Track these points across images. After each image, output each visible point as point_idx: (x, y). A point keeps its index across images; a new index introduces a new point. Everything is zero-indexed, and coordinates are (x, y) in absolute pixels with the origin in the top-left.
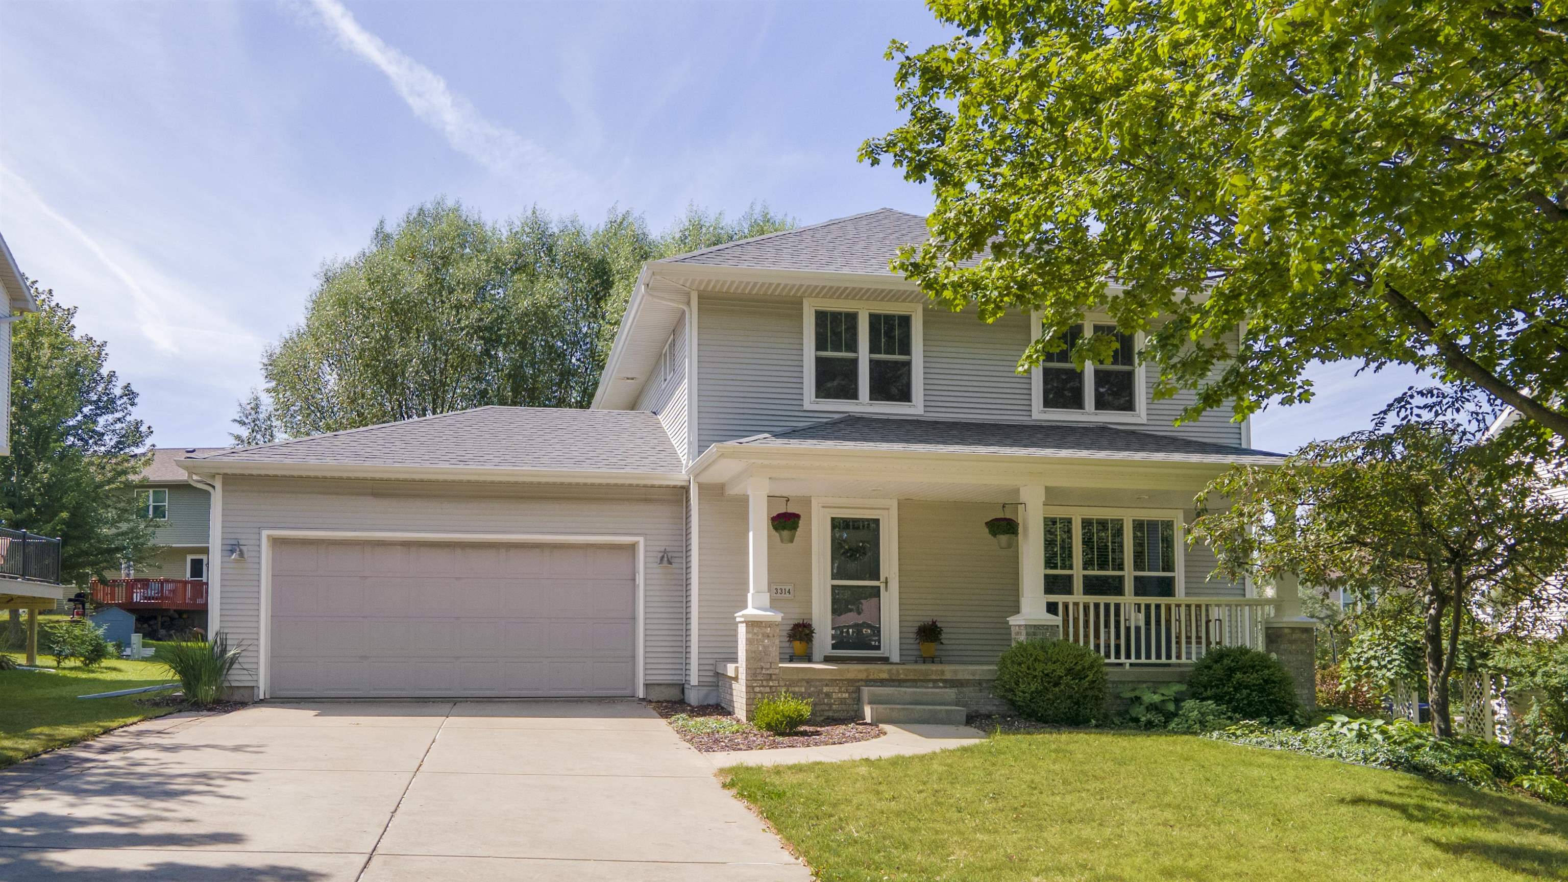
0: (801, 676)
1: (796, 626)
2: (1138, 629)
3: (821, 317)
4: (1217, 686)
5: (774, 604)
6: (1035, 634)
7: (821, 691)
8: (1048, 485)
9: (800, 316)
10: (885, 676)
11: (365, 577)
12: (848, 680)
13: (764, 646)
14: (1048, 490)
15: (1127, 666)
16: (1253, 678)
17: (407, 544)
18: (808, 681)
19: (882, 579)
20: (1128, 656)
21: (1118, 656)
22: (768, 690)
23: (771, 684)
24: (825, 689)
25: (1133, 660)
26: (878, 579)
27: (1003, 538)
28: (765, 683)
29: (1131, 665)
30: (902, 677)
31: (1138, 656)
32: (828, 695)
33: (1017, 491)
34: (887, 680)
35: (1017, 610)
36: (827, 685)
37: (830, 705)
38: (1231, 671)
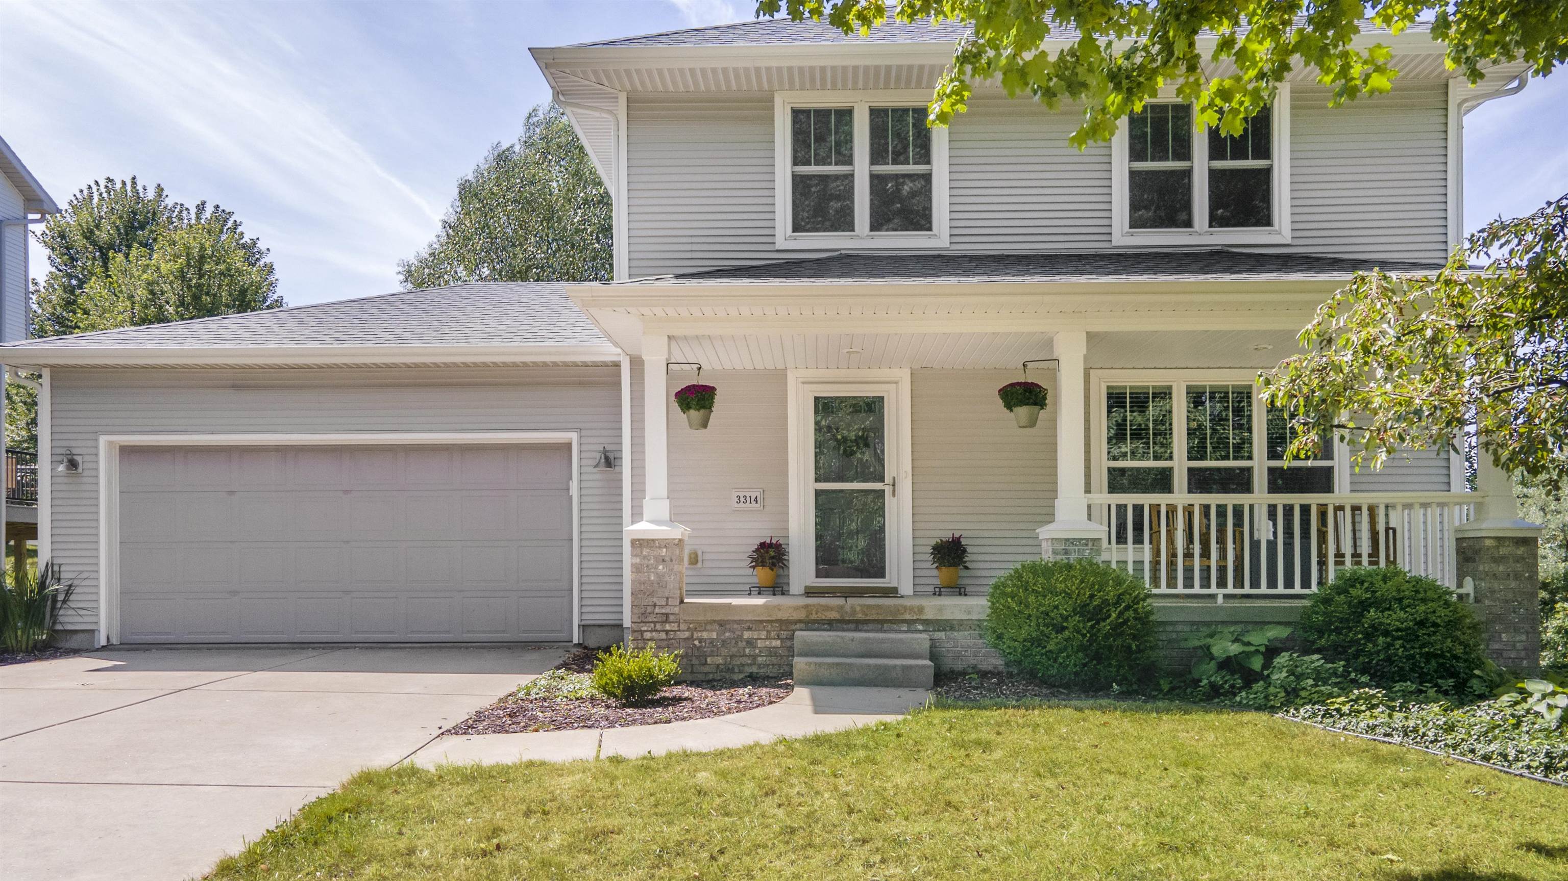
0: (710, 616)
1: (764, 546)
2: (1272, 545)
3: (798, 115)
4: (1338, 631)
5: (675, 517)
6: (1066, 552)
7: (740, 637)
8: (1091, 329)
9: (770, 120)
10: (834, 615)
11: (232, 493)
12: (780, 621)
13: (657, 575)
14: (1091, 337)
15: (1220, 599)
16: (1396, 618)
17: (282, 451)
18: (722, 624)
19: (888, 479)
20: (1222, 583)
21: (1206, 583)
22: (663, 636)
23: (668, 627)
24: (747, 635)
25: (1230, 589)
26: (882, 479)
27: (1023, 412)
28: (658, 627)
29: (1226, 596)
30: (860, 616)
31: (1239, 583)
32: (750, 643)
33: (1049, 343)
34: (838, 621)
35: (1049, 517)
36: (749, 629)
37: (754, 657)
38: (1364, 605)
